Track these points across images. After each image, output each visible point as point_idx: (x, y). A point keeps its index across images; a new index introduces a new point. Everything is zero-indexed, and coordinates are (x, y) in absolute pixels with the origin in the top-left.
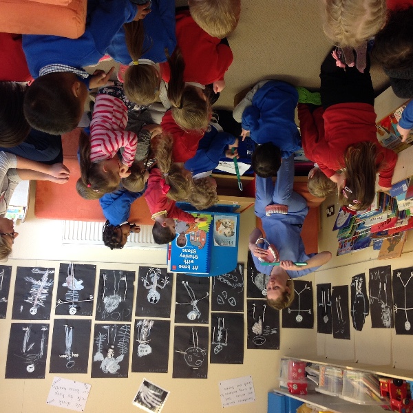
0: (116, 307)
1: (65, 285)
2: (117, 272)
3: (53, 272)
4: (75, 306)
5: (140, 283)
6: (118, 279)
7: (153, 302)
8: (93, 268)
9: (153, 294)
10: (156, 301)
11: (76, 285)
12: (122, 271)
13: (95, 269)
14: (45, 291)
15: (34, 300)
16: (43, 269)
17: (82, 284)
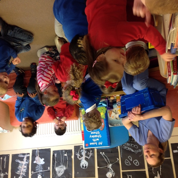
0: (63, 173)
1: (35, 162)
2: (62, 151)
3: (28, 155)
4: (41, 174)
5: (76, 156)
6: (63, 155)
7: (84, 168)
8: (49, 150)
9: (84, 163)
10: (86, 167)
11: (40, 161)
12: (64, 150)
13: (50, 151)
14: (26, 167)
15: (20, 172)
16: (24, 154)
17: (44, 161)
